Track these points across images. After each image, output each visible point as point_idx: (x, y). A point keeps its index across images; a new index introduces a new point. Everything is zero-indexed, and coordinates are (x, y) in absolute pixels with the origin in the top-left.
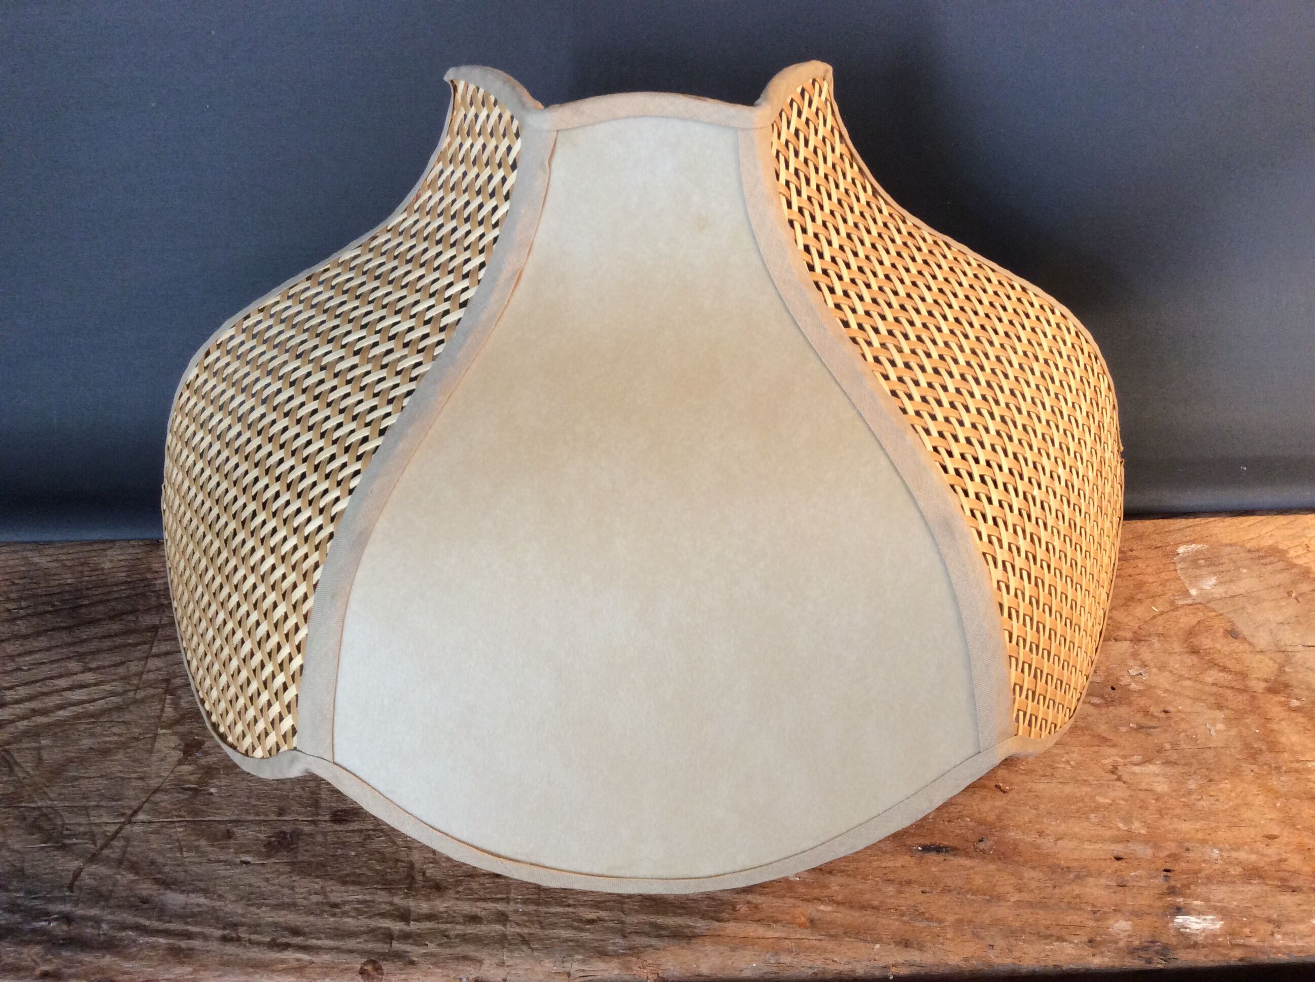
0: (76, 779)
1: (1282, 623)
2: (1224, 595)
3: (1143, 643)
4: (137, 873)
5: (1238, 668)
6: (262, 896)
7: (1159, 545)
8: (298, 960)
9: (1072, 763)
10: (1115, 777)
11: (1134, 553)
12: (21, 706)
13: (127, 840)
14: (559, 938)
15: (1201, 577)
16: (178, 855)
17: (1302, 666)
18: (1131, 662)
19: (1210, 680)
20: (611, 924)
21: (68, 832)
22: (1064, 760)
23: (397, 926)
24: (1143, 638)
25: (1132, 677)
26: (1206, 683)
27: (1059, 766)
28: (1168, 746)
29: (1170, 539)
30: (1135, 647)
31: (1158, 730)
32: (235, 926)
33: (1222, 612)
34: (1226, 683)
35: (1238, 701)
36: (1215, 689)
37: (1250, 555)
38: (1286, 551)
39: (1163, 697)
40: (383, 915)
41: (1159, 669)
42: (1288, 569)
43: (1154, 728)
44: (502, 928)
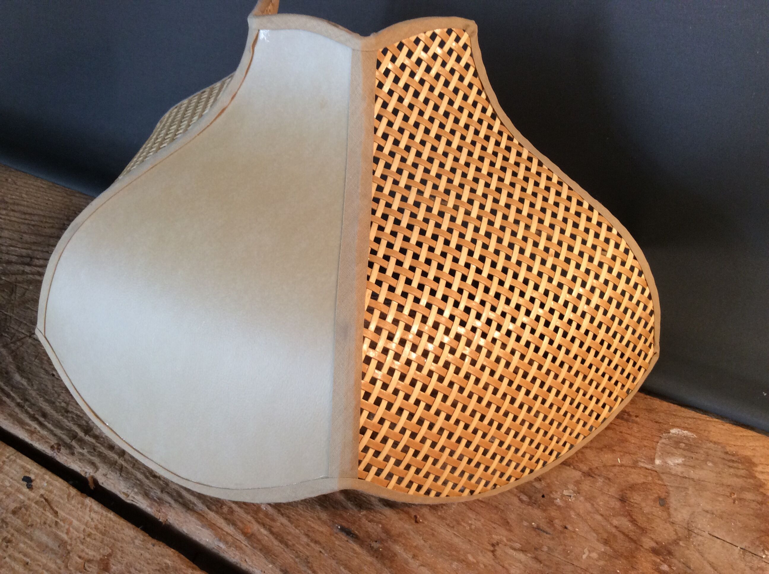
0: (28, 308)
1: (707, 512)
2: (679, 474)
3: (590, 478)
4: (14, 360)
5: (644, 525)
6: (46, 393)
7: (661, 421)
8: (35, 428)
9: (473, 527)
10: (492, 549)
11: (638, 419)
12: (35, 268)
13: (23, 344)
14: (136, 477)
15: (673, 454)
16: (33, 359)
17: (695, 546)
18: (571, 486)
19: (615, 522)
20: (161, 483)
21: (7, 330)
22: (470, 522)
23: (81, 434)
24: (593, 475)
25: (563, 496)
26: (611, 524)
27: (463, 524)
28: (545, 549)
29: (671, 421)
30: (583, 478)
31: (548, 536)
32: (26, 400)
33: (666, 483)
34: (626, 531)
35: (623, 544)
36: (614, 530)
37: (723, 456)
38: (755, 465)
39: (573, 518)
40: (80, 426)
41: (586, 499)
42: (746, 478)
43: (547, 533)
44: (118, 458)
